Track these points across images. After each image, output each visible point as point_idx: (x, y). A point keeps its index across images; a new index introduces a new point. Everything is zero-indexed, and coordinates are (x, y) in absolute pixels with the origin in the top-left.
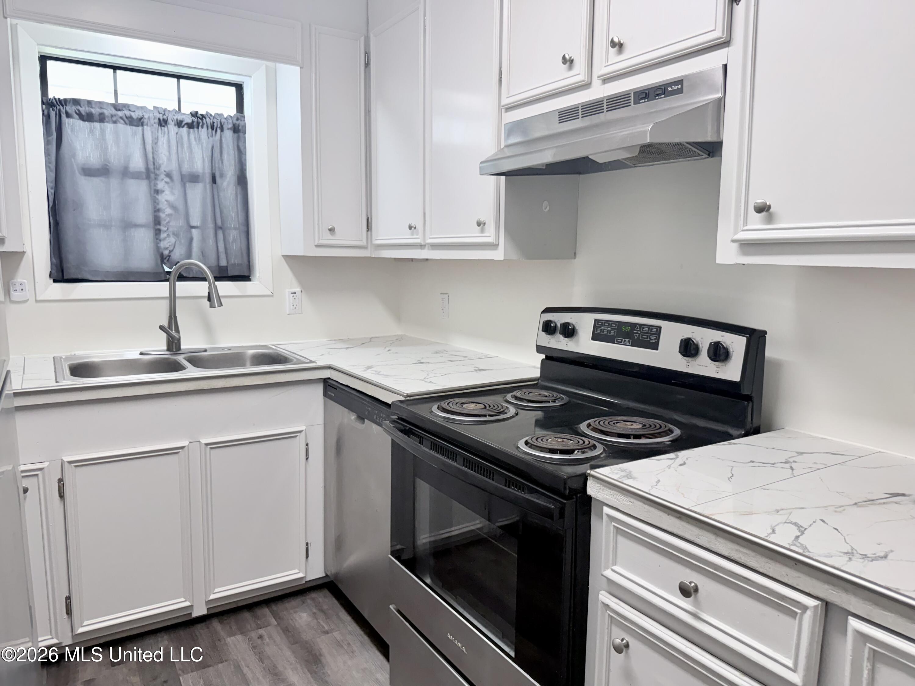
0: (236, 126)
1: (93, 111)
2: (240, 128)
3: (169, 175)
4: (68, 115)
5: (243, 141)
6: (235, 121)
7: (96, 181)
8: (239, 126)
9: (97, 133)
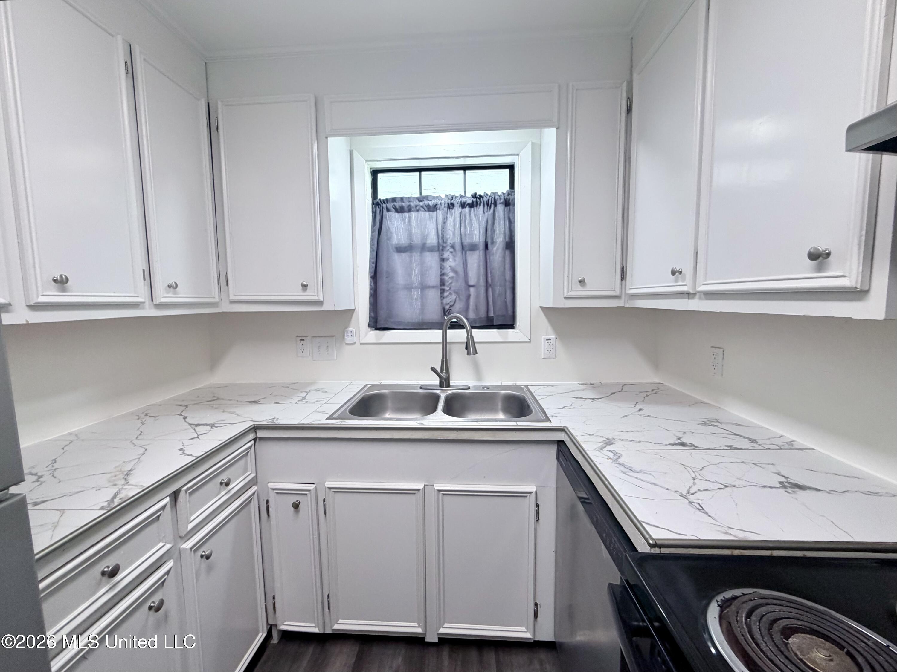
0: (507, 201)
1: (403, 204)
2: (510, 201)
3: (453, 247)
4: (388, 210)
5: (512, 212)
6: (506, 196)
7: (404, 255)
8: (509, 200)
9: (407, 220)
